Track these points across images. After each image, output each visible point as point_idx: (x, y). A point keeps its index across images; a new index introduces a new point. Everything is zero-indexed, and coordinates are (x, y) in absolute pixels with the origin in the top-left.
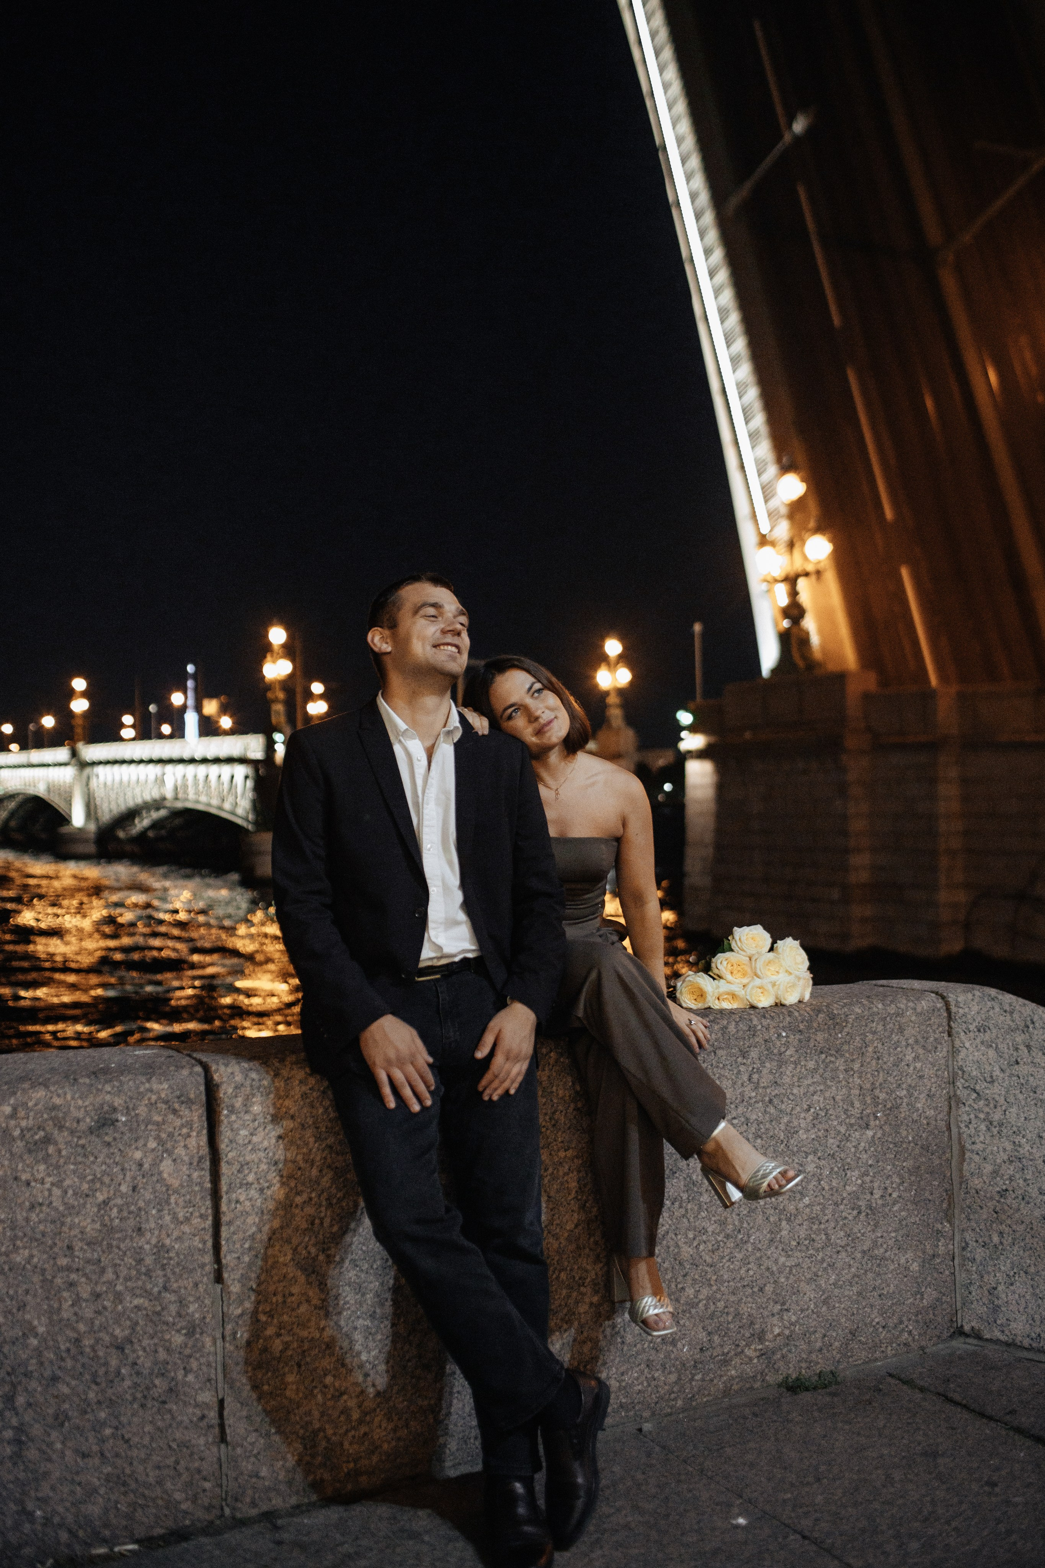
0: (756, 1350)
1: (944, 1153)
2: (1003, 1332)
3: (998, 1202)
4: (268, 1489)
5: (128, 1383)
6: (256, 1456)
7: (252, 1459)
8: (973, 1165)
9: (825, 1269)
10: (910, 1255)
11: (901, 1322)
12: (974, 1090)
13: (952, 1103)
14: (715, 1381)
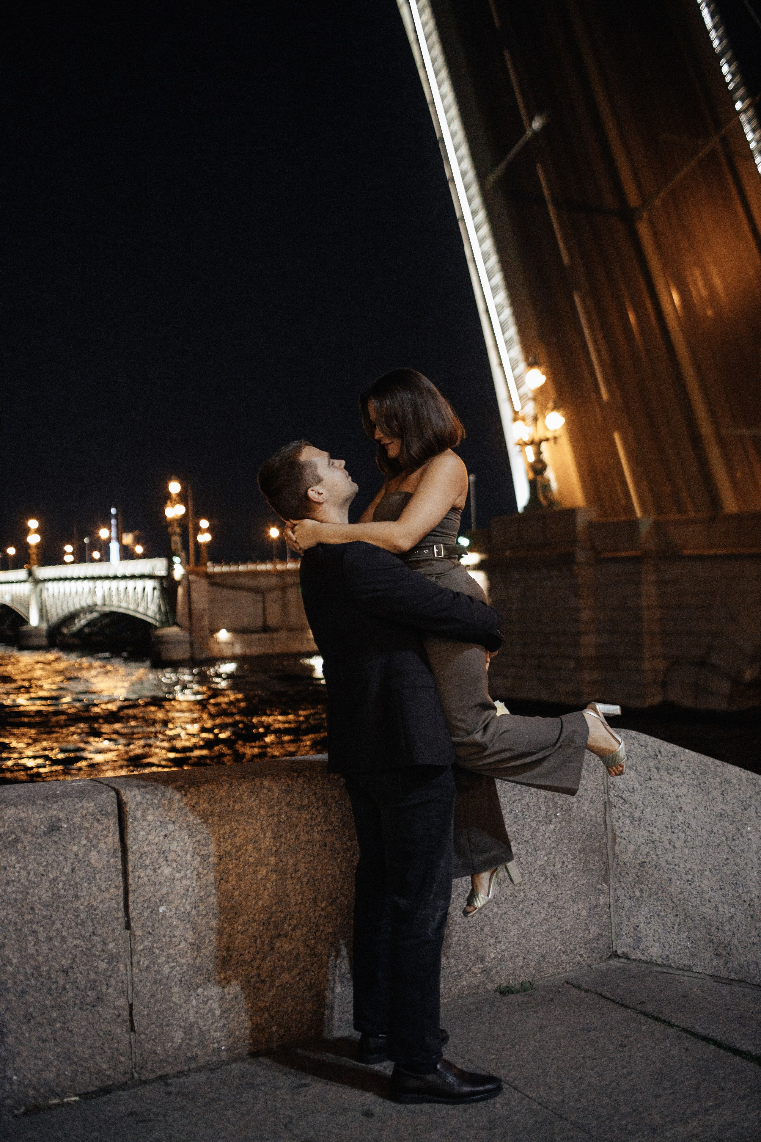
0: (479, 968)
1: (602, 839)
2: (644, 954)
3: (639, 870)
4: (162, 1061)
5: (70, 994)
6: (153, 1040)
7: (151, 1042)
8: (622, 846)
9: (524, 915)
10: (580, 905)
11: (575, 949)
12: (622, 798)
13: (607, 806)
14: (453, 989)
